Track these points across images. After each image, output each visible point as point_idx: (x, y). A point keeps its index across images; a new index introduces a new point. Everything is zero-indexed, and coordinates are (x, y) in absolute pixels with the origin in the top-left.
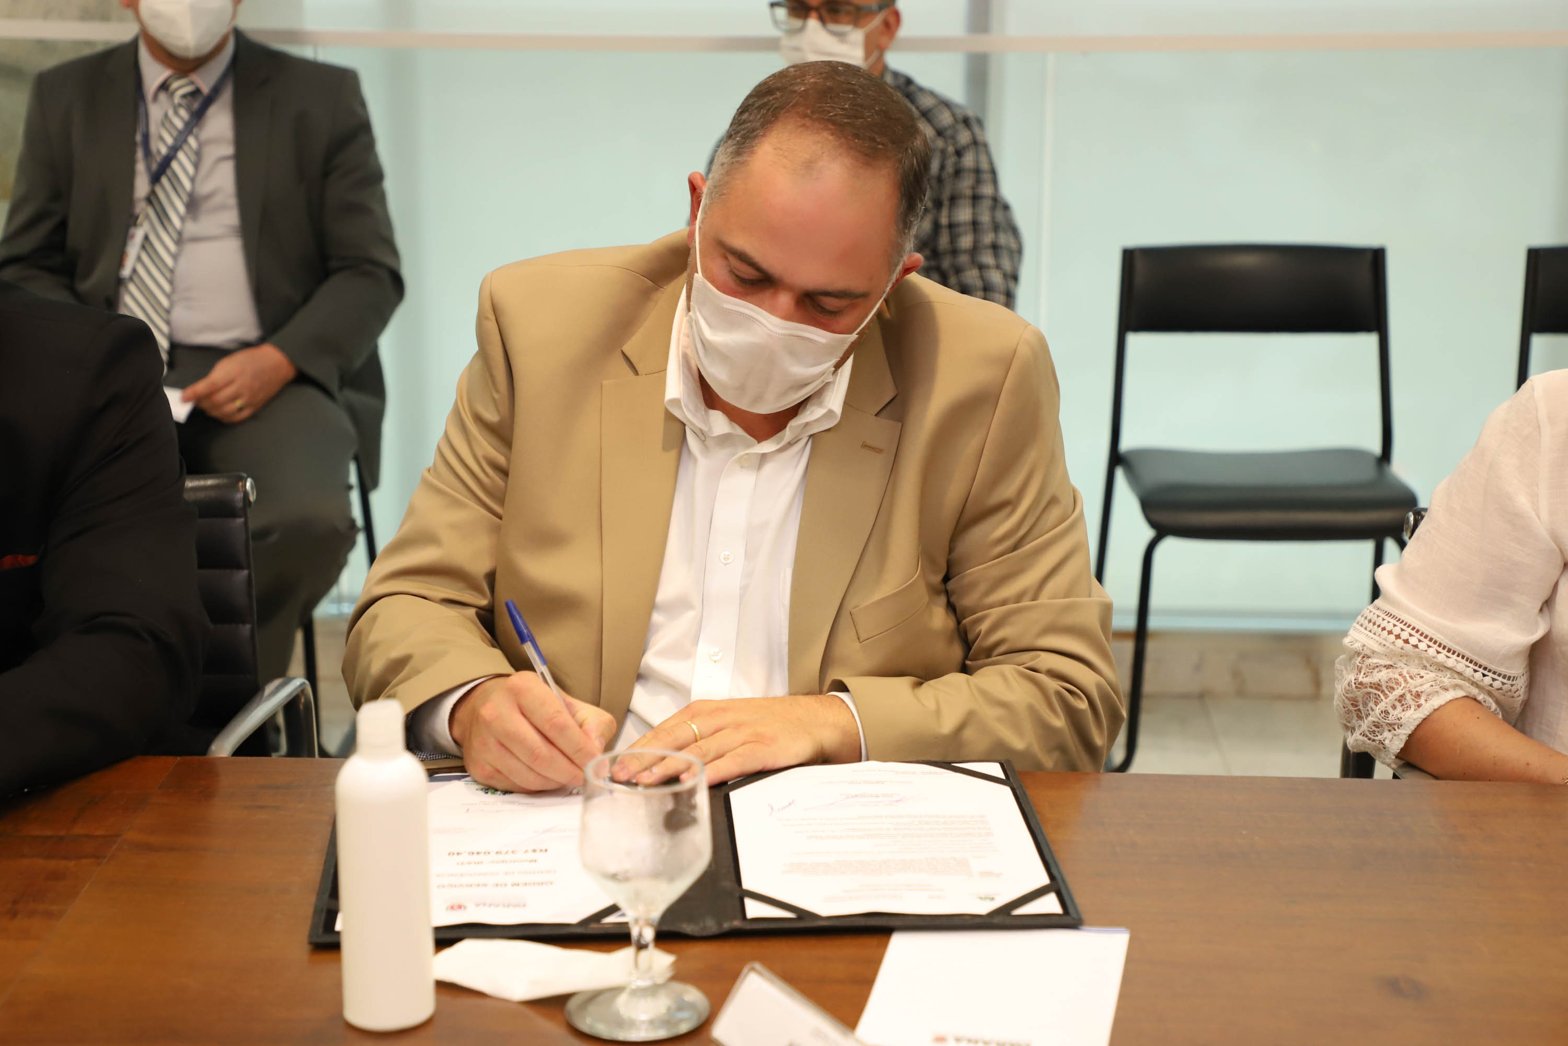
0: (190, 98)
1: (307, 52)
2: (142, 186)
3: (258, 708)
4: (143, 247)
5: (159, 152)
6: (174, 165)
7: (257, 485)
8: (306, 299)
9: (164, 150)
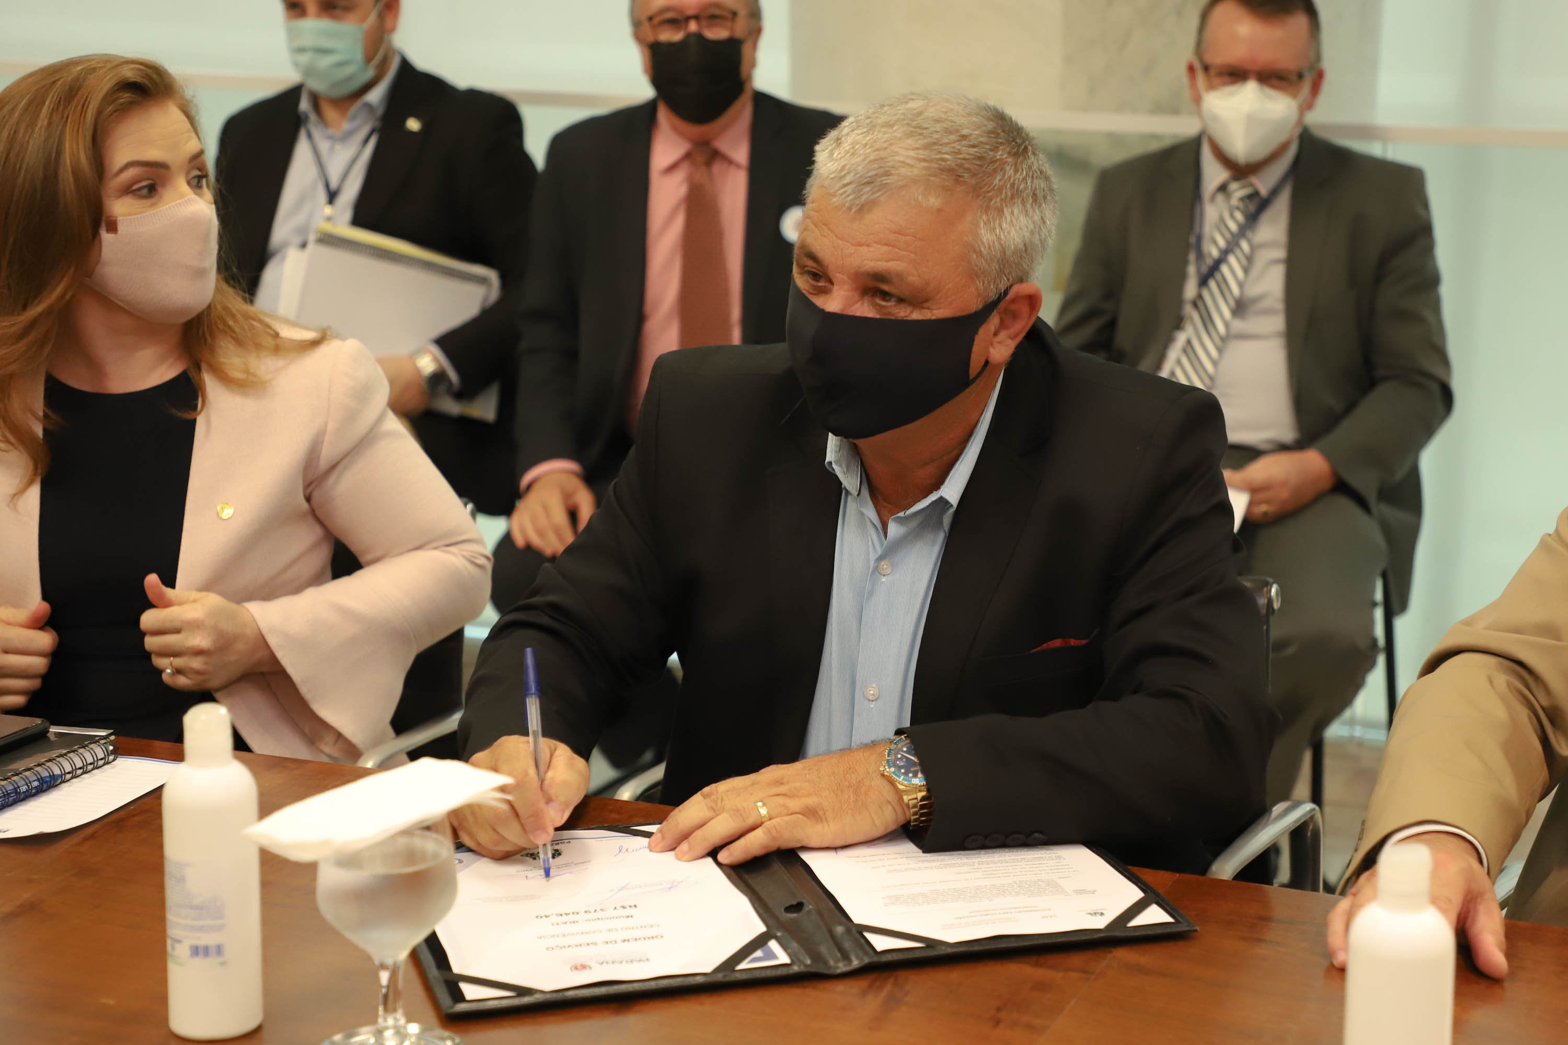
0: (1247, 201)
1: (1376, 149)
2: (1190, 290)
3: (1264, 831)
4: (1185, 351)
5: (1210, 255)
6: (1224, 269)
7: (1282, 592)
8: (1350, 408)
9: (1215, 253)
